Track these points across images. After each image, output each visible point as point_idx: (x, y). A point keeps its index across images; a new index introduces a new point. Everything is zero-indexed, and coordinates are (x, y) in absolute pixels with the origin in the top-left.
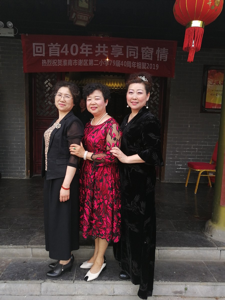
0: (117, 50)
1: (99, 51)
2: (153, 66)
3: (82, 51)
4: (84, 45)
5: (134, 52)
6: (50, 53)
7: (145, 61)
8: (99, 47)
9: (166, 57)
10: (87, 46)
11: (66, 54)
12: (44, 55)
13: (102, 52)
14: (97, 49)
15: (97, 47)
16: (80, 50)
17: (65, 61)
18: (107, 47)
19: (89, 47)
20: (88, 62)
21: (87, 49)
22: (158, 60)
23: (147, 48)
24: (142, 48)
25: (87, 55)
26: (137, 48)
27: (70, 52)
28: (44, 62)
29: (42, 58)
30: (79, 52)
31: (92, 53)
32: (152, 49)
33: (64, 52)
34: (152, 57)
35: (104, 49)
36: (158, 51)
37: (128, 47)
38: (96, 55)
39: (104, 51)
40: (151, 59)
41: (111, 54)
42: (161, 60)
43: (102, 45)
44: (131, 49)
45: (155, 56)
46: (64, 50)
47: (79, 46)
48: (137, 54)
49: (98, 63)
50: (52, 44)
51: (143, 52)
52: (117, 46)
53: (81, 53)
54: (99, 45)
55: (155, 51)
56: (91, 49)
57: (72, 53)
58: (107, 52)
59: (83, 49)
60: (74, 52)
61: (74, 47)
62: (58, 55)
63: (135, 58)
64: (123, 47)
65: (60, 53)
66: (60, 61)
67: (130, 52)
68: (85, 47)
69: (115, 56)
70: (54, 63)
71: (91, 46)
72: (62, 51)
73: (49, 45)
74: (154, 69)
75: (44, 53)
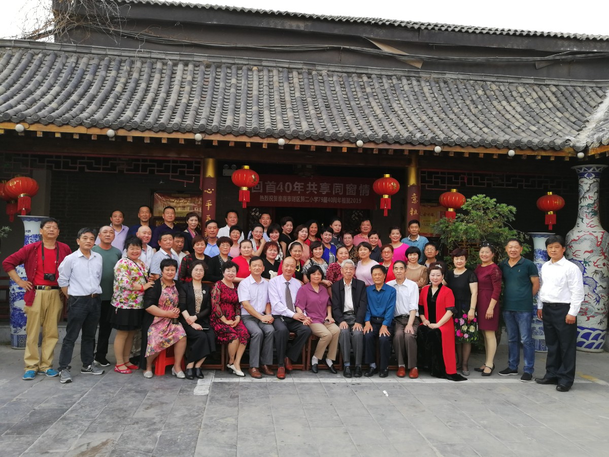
0: (325, 188)
1: (310, 189)
2: (356, 200)
3: (295, 189)
4: (296, 183)
5: (340, 189)
6: (267, 189)
7: (349, 196)
8: (309, 185)
9: (368, 192)
10: (299, 184)
11: (281, 191)
12: (261, 191)
13: (312, 189)
14: (308, 187)
15: (308, 185)
16: (293, 188)
17: (280, 198)
18: (316, 185)
19: (301, 185)
20: (300, 199)
21: (299, 187)
22: (361, 195)
23: (351, 185)
24: (347, 185)
25: (299, 193)
26: (342, 185)
27: (284, 189)
28: (262, 197)
29: (259, 194)
30: (292, 190)
31: (303, 190)
32: (356, 186)
33: (279, 189)
34: (355, 192)
35: (314, 187)
36: (361, 187)
37: (334, 184)
38: (307, 193)
39: (314, 189)
40: (355, 194)
41: (320, 191)
42: (363, 195)
43: (312, 183)
44: (337, 187)
45: (358, 191)
46: (280, 187)
47: (293, 184)
48: (342, 190)
49: (308, 199)
50: (269, 182)
51: (347, 188)
52: (325, 184)
53: (294, 190)
54: (310, 183)
55: (358, 187)
56: (303, 187)
57: (287, 191)
58: (316, 189)
59: (296, 187)
60: (288, 190)
61: (288, 185)
62: (274, 192)
63: (340, 194)
64: (330, 184)
65: (276, 190)
66: (275, 197)
67: (336, 189)
68: (298, 185)
69: (323, 193)
70: (271, 199)
71: (303, 184)
72: (277, 189)
73: (266, 183)
74: (357, 202)
75: (262, 190)
